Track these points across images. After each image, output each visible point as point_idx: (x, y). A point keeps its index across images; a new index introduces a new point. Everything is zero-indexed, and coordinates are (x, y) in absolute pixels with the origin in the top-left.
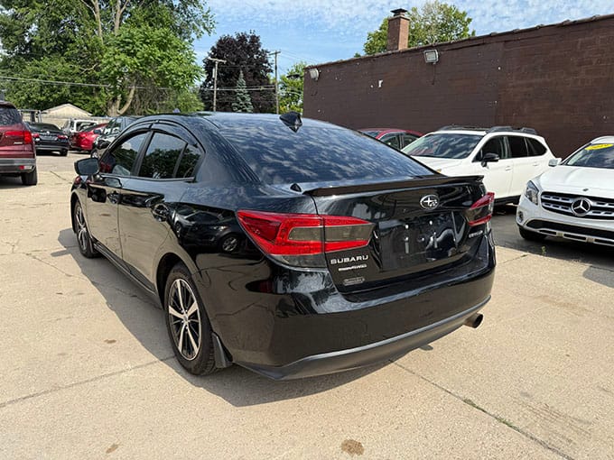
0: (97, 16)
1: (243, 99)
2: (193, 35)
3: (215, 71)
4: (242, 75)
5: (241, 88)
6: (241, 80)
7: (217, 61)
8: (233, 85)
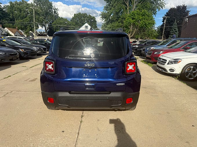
0: (128, 9)
1: (175, 30)
2: (157, 10)
3: (165, 21)
4: (176, 21)
5: (175, 26)
6: (175, 23)
7: (166, 17)
8: (172, 25)
